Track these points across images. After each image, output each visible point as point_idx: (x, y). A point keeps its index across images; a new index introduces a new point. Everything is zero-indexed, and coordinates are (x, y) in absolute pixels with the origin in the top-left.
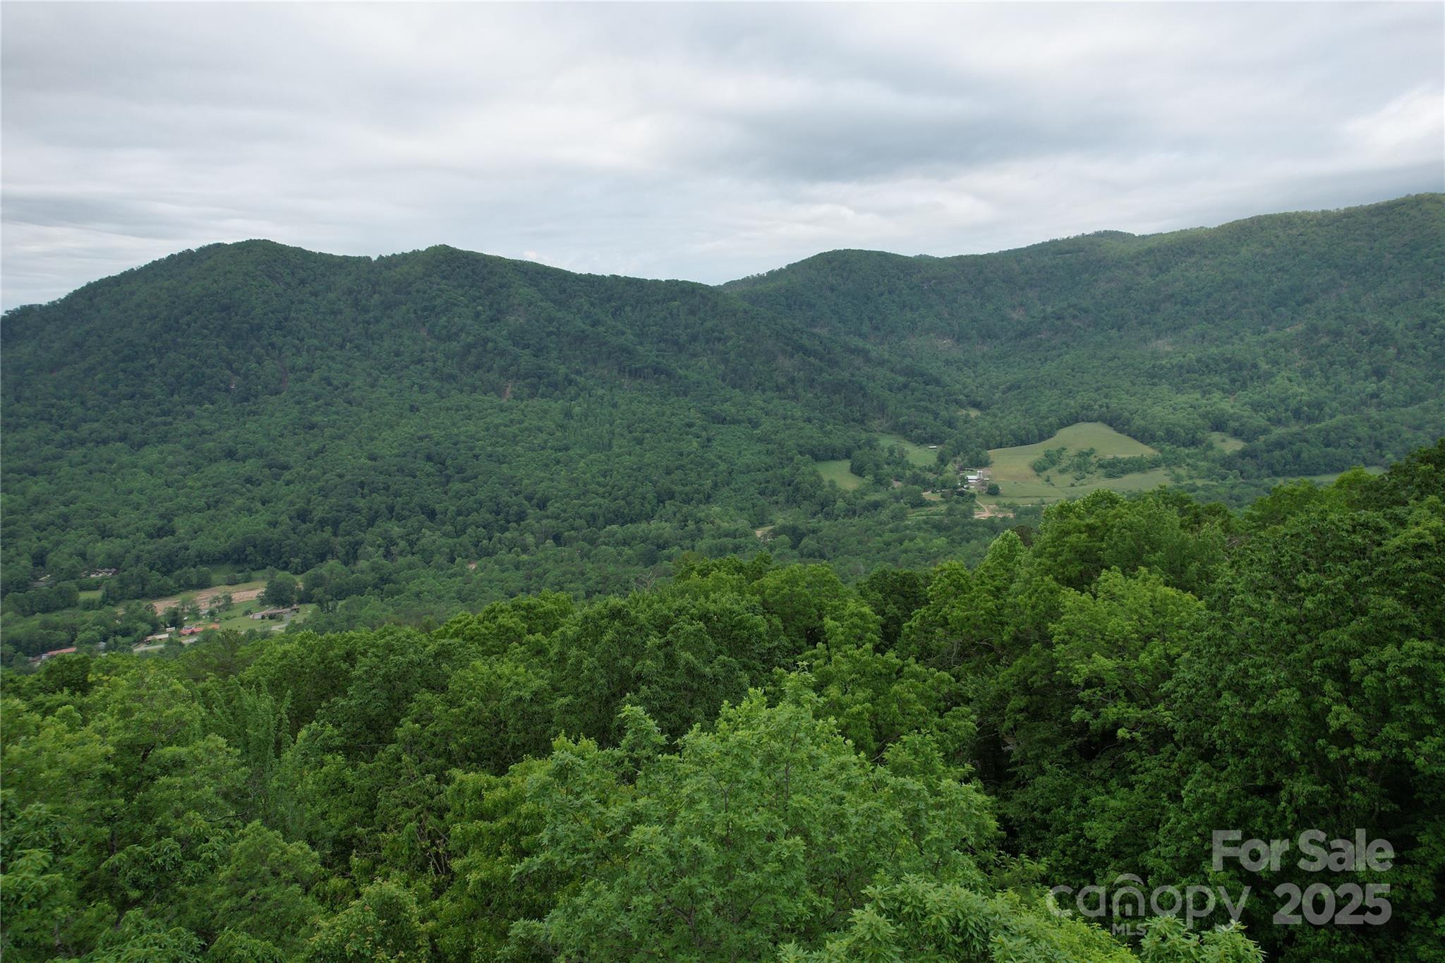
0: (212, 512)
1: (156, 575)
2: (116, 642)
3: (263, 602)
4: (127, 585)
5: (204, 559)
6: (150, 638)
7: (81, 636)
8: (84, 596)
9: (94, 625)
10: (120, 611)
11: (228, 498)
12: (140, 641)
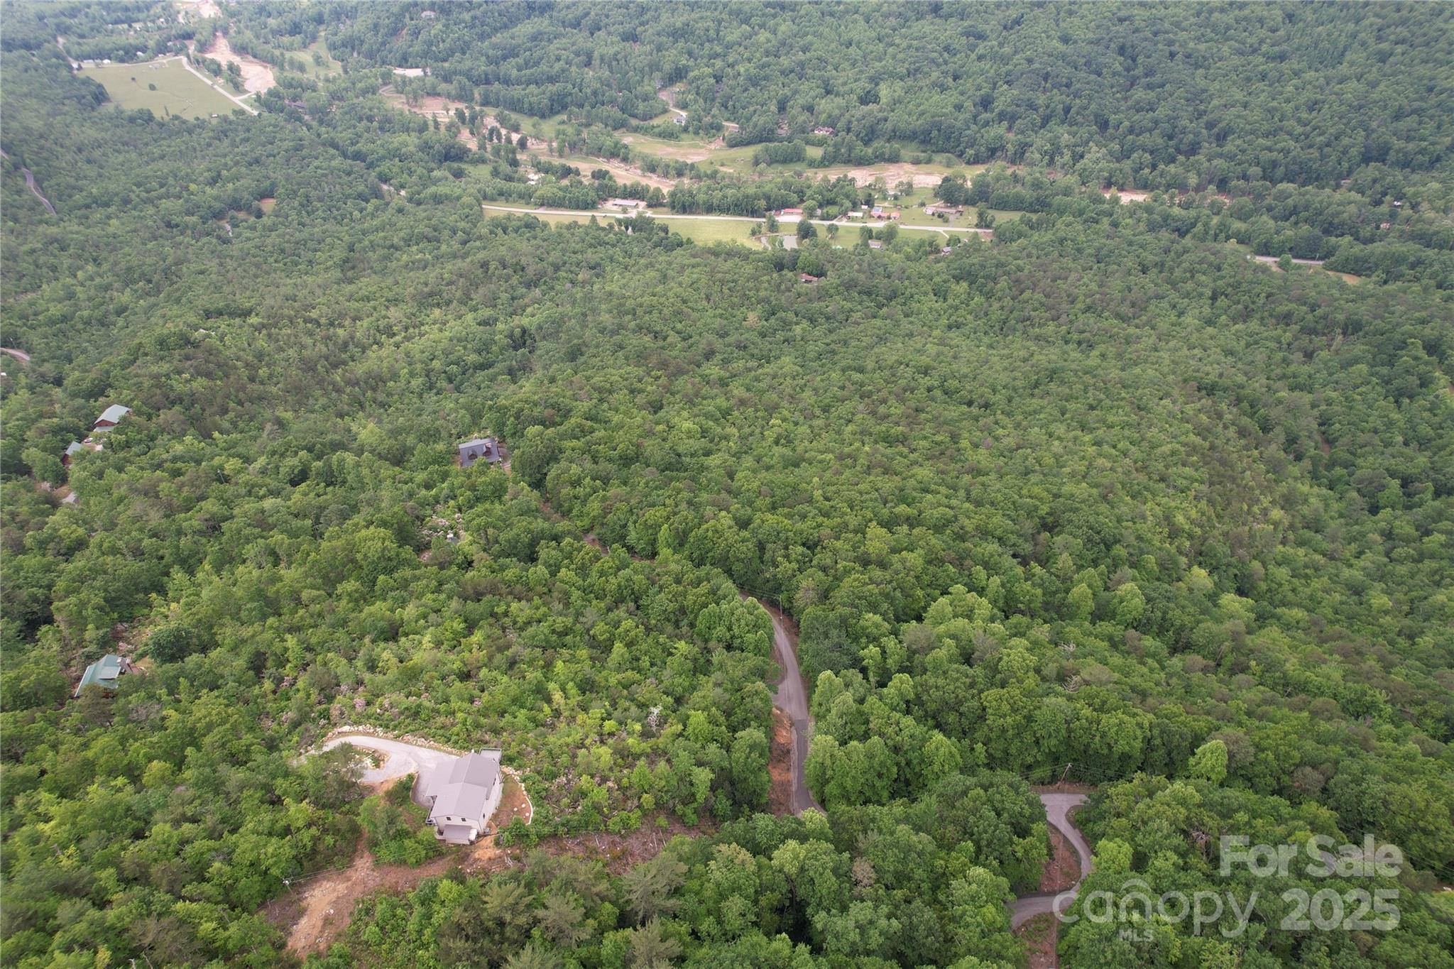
1: (860, 145)
2: (827, 212)
3: (936, 195)
4: (839, 149)
5: (896, 135)
6: (850, 214)
7: (806, 203)
8: (810, 152)
9: (816, 193)
10: (833, 177)
12: (843, 216)
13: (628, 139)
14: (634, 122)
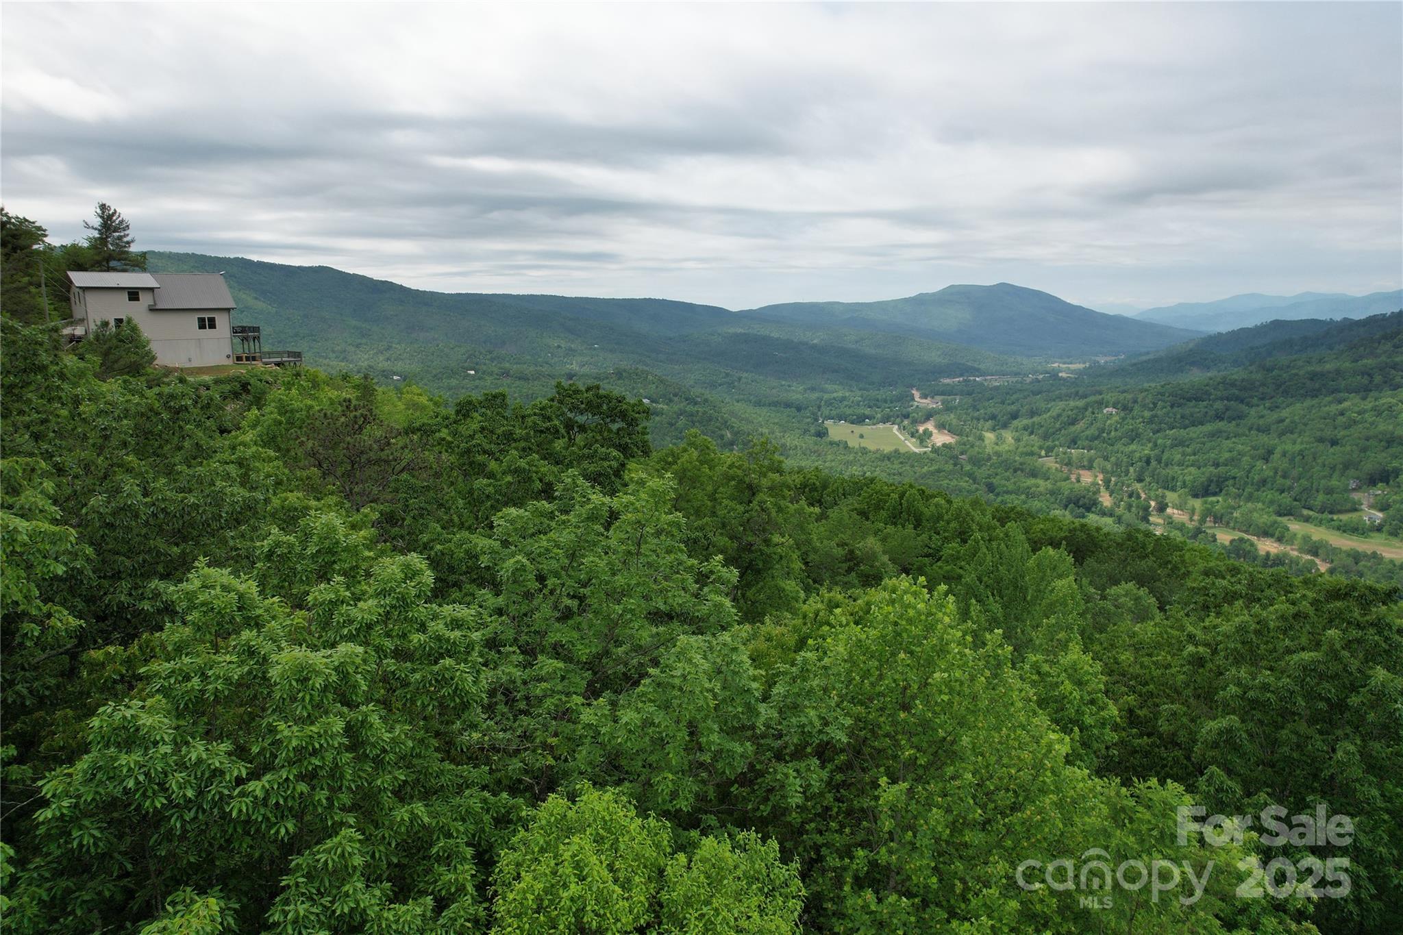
13: (1295, 527)
14: (1305, 512)
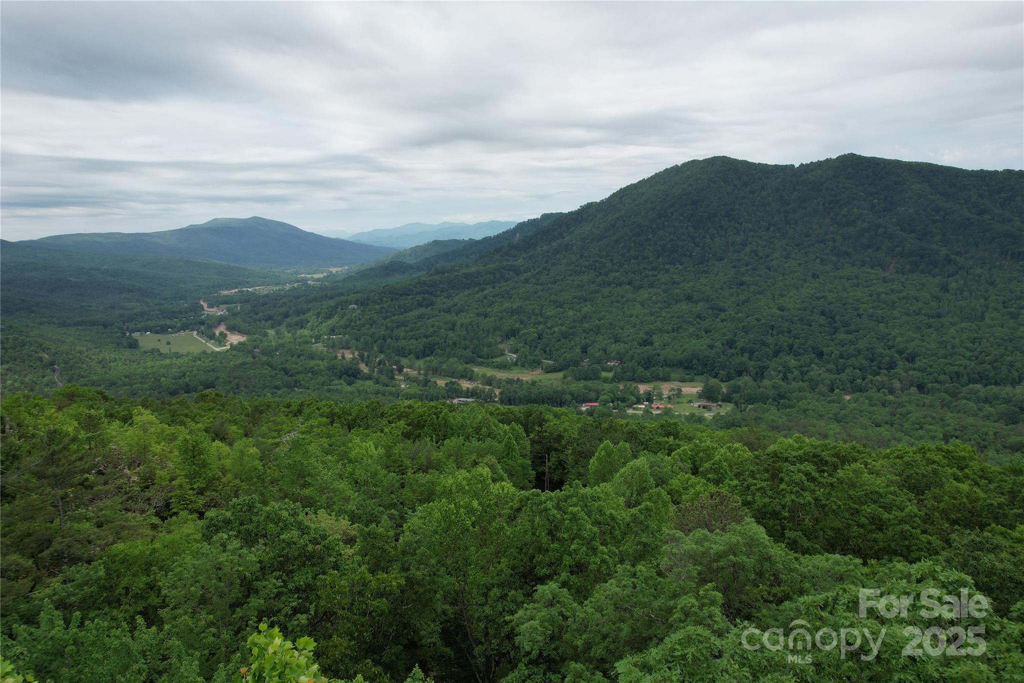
0: (675, 334)
1: (640, 369)
2: (618, 405)
3: (700, 396)
4: (625, 372)
5: (667, 363)
6: (635, 406)
7: (602, 397)
8: (604, 374)
9: (609, 392)
10: (621, 387)
11: (685, 327)
12: (630, 406)
13: (476, 369)
14: (480, 360)
